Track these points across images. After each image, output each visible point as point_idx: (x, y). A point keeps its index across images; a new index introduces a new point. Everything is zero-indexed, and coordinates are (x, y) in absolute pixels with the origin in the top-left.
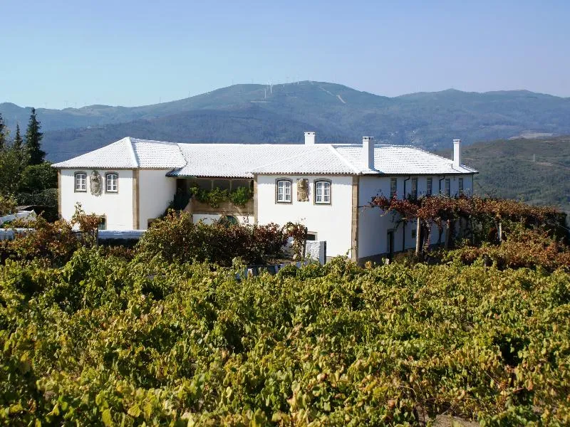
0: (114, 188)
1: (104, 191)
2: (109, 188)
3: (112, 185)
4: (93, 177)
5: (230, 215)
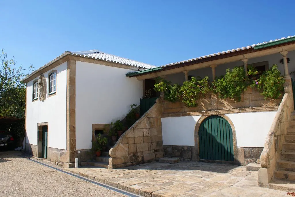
1: (47, 95)
3: (53, 87)
4: (39, 81)
5: (214, 113)
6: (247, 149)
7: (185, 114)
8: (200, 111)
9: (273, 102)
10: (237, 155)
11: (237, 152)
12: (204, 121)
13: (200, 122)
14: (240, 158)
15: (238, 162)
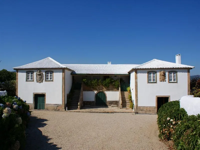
0: (51, 78)
1: (44, 80)
2: (47, 79)
3: (49, 77)
4: (38, 73)
5: (101, 91)
6: (110, 101)
7: (92, 91)
8: (97, 90)
9: (116, 89)
10: (107, 103)
11: (107, 102)
12: (98, 93)
13: (97, 93)
14: (108, 104)
15: (107, 105)
